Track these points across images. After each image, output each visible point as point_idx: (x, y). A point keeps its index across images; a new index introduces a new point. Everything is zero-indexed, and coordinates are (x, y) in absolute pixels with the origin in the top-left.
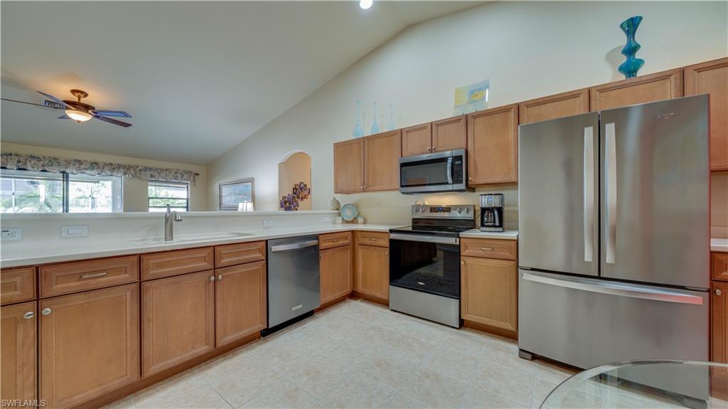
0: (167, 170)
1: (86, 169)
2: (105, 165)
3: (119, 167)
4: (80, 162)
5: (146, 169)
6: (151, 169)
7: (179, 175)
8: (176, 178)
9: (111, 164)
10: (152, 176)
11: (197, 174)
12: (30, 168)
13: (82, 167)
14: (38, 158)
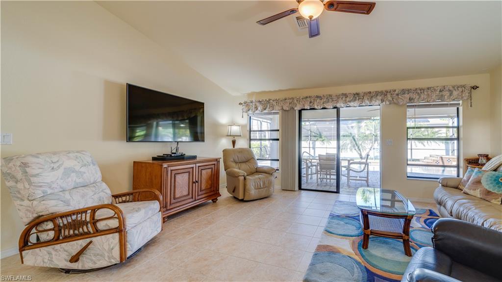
0: (428, 89)
1: (350, 102)
2: (365, 94)
3: (377, 94)
4: (346, 95)
5: (404, 92)
6: (409, 91)
7: (446, 94)
8: (441, 98)
9: (370, 93)
10: (411, 99)
11: (475, 88)
12: (316, 107)
13: (348, 99)
14: (320, 97)
